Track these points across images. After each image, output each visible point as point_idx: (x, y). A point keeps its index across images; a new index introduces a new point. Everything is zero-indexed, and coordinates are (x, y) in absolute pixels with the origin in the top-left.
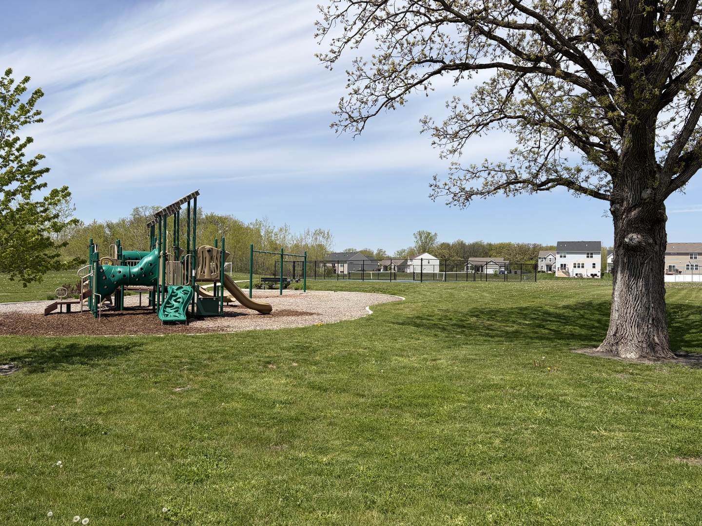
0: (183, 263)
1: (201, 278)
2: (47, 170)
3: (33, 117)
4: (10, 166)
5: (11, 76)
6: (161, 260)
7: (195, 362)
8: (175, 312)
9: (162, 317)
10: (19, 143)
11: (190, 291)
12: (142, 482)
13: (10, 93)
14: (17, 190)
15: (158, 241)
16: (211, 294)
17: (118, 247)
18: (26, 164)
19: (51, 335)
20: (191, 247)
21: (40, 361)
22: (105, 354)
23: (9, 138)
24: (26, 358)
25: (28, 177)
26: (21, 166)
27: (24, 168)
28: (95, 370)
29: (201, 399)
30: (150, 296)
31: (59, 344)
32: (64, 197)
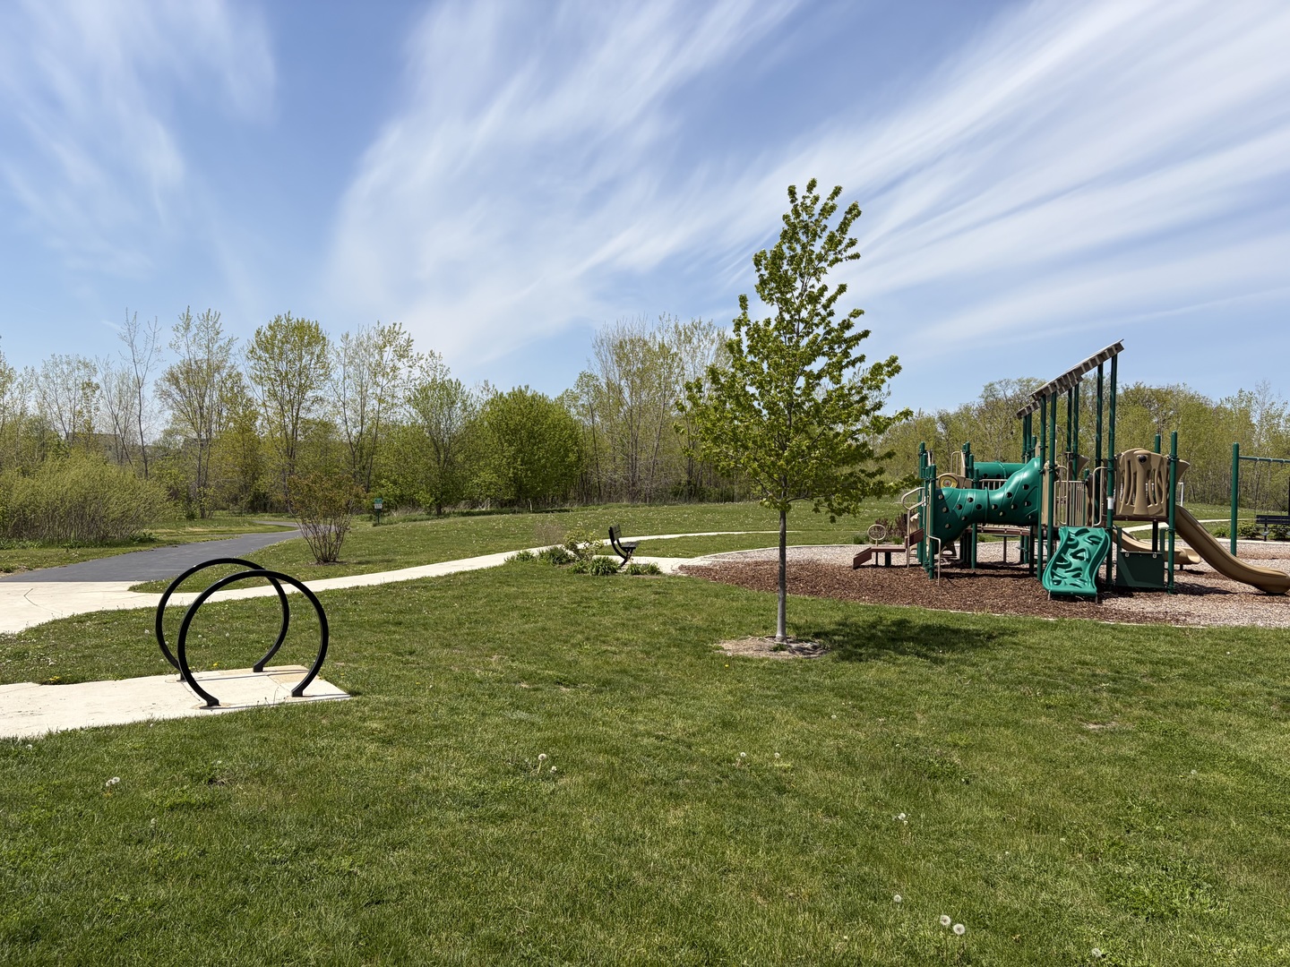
0: (1088, 484)
1: (1127, 513)
2: (866, 334)
3: (845, 251)
4: (814, 333)
5: (815, 192)
6: (1046, 478)
7: (1123, 678)
8: (1074, 576)
9: (1049, 585)
10: (827, 295)
11: (1103, 537)
12: (1043, 886)
13: (813, 219)
14: (823, 370)
15: (1039, 444)
16: (1147, 545)
17: (967, 455)
18: (836, 327)
19: (866, 602)
20: (1105, 454)
21: (856, 642)
22: (954, 644)
23: (812, 290)
24: (835, 635)
25: (839, 347)
26: (828, 333)
27: (833, 334)
28: (939, 669)
29: (1142, 753)
30: (1022, 545)
31: (881, 618)
32: (891, 374)
